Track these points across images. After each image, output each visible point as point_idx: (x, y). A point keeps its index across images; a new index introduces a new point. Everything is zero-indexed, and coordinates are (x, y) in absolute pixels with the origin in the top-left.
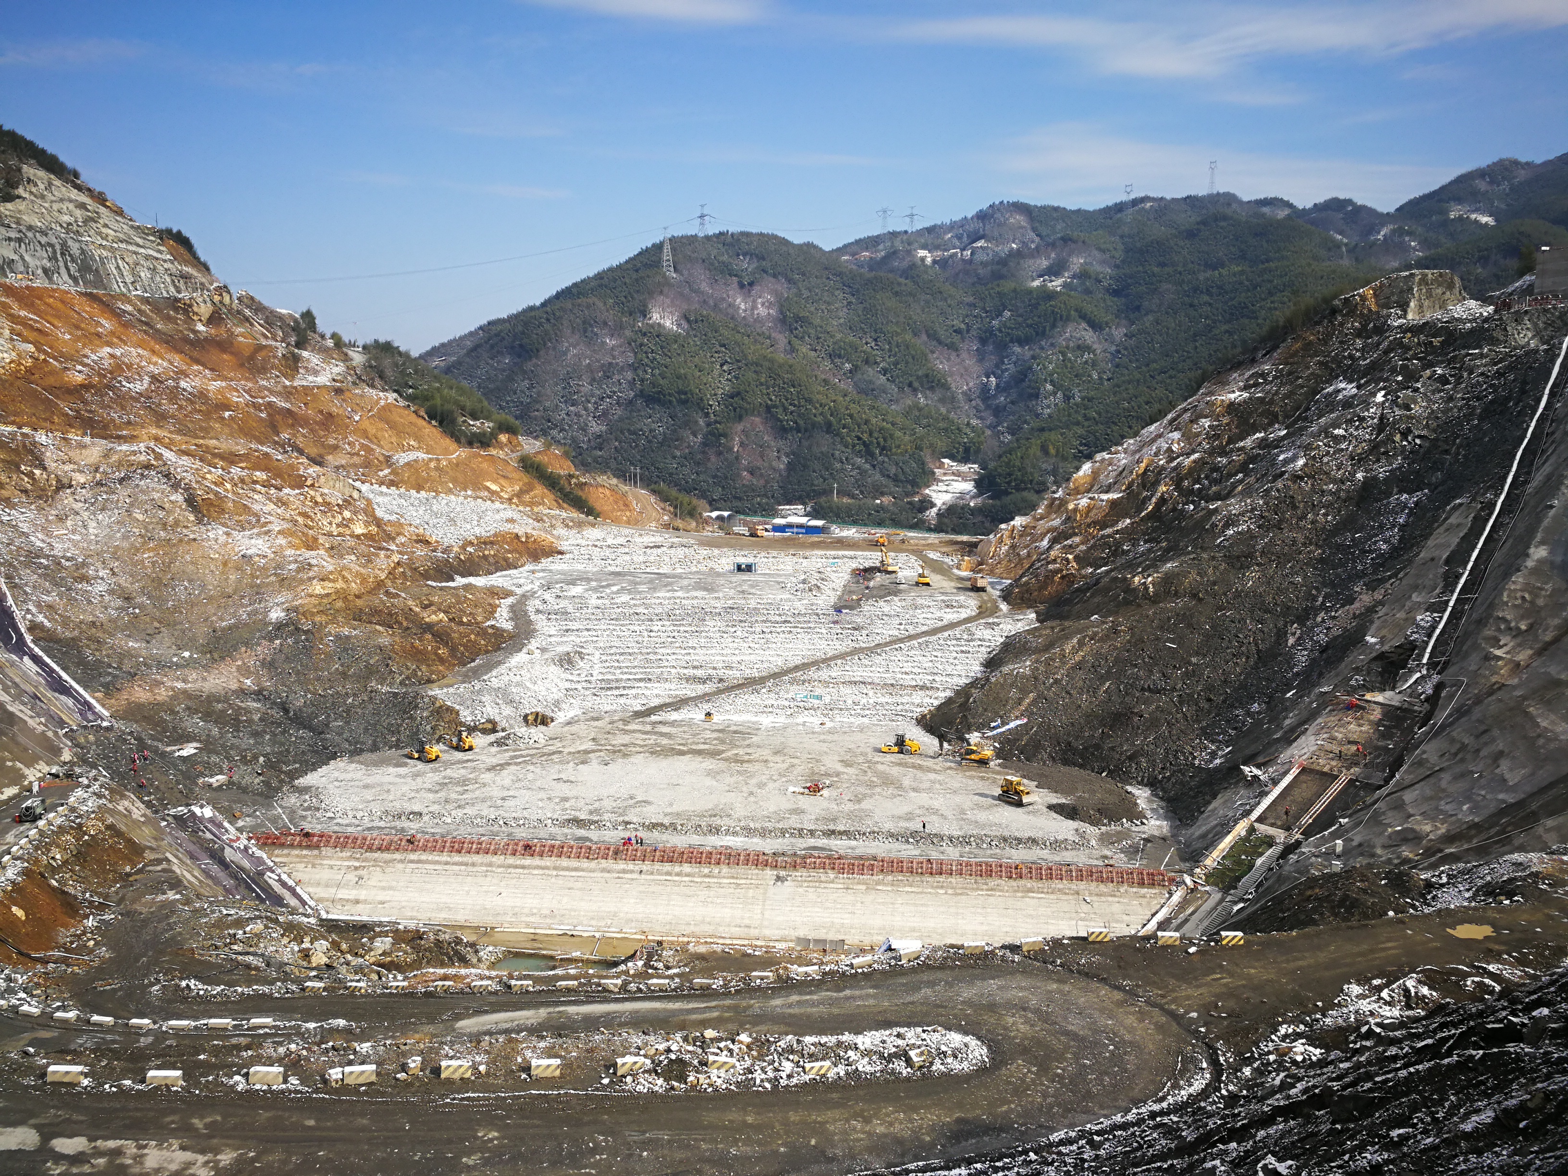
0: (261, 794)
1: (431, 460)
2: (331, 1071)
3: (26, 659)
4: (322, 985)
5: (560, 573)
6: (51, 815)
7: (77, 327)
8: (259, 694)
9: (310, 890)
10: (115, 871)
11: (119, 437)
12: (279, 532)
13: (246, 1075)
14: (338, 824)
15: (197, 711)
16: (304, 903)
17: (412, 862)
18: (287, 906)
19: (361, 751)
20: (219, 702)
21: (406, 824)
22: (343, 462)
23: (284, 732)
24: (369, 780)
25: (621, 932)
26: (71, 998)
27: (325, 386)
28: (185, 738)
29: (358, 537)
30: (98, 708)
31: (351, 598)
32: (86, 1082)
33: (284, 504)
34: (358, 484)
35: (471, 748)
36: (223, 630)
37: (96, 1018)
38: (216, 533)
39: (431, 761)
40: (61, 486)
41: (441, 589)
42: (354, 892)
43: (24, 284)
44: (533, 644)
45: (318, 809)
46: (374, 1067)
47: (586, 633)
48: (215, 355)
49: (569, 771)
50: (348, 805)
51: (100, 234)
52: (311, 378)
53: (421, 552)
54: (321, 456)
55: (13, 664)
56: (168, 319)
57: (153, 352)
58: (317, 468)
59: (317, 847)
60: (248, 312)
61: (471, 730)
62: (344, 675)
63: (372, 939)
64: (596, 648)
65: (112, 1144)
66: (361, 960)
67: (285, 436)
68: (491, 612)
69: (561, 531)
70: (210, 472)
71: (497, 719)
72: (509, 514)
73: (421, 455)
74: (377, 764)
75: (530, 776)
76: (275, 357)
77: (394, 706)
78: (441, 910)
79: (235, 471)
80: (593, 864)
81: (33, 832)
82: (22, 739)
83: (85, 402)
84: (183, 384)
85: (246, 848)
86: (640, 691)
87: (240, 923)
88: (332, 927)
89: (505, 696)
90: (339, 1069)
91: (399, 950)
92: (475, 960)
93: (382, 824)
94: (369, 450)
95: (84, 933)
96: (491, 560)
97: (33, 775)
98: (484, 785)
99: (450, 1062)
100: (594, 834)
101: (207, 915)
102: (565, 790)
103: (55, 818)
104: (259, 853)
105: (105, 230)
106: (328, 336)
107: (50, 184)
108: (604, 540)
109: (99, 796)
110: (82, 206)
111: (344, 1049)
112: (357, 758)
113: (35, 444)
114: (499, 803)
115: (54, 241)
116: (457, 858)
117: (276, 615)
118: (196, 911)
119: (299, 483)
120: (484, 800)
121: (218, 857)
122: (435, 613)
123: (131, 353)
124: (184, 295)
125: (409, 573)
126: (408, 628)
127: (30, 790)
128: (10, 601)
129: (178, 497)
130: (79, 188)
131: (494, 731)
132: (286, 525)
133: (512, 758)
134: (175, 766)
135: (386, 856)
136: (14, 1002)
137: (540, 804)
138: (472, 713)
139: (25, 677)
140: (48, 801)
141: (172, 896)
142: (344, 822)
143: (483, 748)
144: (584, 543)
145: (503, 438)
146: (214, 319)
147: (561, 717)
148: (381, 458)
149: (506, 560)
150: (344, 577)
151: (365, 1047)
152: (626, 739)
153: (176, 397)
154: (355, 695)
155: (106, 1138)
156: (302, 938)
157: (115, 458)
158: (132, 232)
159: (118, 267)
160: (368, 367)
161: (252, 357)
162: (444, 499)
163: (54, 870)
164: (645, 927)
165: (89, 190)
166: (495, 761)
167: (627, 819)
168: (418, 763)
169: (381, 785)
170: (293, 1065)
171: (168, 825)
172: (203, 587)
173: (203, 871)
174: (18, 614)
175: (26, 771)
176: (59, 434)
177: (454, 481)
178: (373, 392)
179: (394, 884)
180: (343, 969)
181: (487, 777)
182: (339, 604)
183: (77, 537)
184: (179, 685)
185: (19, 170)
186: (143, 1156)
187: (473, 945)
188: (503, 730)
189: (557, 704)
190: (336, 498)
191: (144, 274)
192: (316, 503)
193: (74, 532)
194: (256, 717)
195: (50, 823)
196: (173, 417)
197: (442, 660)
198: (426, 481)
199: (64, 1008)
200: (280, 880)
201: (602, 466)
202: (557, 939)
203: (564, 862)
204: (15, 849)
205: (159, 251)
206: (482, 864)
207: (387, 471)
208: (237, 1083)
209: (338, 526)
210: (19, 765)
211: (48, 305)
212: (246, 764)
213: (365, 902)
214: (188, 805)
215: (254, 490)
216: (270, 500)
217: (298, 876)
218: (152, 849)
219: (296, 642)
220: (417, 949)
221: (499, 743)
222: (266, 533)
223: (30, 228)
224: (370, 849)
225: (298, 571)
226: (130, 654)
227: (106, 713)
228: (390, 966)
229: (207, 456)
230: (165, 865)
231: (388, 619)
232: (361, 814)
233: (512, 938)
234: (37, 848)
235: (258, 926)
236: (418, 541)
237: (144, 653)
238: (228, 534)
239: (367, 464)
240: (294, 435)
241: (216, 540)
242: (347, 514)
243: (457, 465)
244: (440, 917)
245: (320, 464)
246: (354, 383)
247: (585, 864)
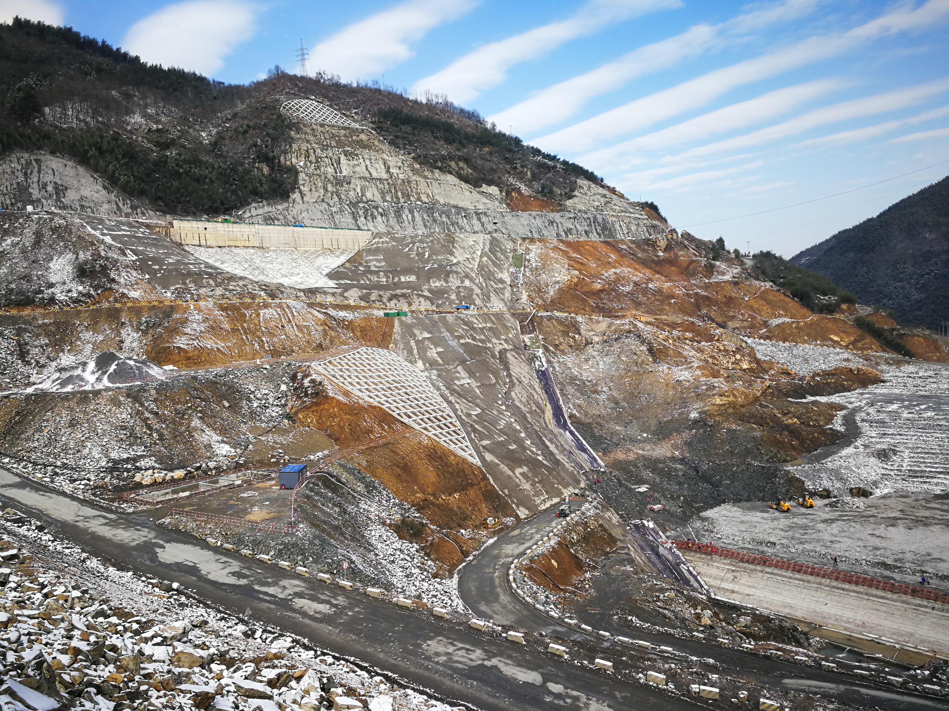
0: (681, 519)
1: (793, 322)
2: (693, 686)
3: (567, 432)
4: (702, 636)
5: (881, 394)
6: (573, 515)
7: (599, 260)
8: (682, 461)
9: (706, 579)
10: (602, 550)
11: (616, 317)
12: (697, 367)
13: (646, 675)
14: (723, 542)
15: (648, 467)
16: (702, 586)
17: (768, 573)
18: (691, 586)
19: (740, 501)
20: (660, 463)
21: (765, 549)
22: (738, 326)
23: (695, 484)
24: (745, 518)
25: (916, 648)
26: (575, 613)
27: (728, 281)
28: (641, 482)
29: (744, 370)
30: (599, 461)
31: (738, 407)
32: (566, 657)
33: (701, 351)
34: (745, 339)
35: (811, 506)
36: (665, 423)
37: (583, 626)
38: (663, 368)
39: (784, 511)
40: (588, 343)
41: (797, 403)
42: (731, 585)
43: (576, 240)
44: (859, 442)
45: (712, 532)
46: (717, 690)
47: (899, 437)
48: (667, 269)
49: (881, 530)
50: (730, 532)
51: (612, 209)
52: (720, 277)
53: (784, 380)
54: (725, 322)
55: (561, 434)
56: (644, 250)
57: (636, 269)
58: (722, 330)
59: (710, 554)
60: (686, 243)
61: (813, 494)
62: (732, 453)
63: (739, 616)
64: (907, 448)
65: (575, 693)
66: (731, 627)
67: (704, 311)
68: (830, 419)
69: (885, 367)
70: (661, 334)
71: (831, 489)
72: (846, 356)
73: (787, 320)
74: (750, 509)
75: (852, 530)
76: (700, 266)
77: (762, 474)
78: (786, 607)
79: (675, 332)
80: (895, 596)
81: (564, 523)
82: (562, 474)
83: (601, 299)
84: (650, 286)
85: (671, 548)
86: (940, 481)
87: (662, 590)
88: (716, 603)
89: (836, 474)
90: (697, 686)
91: (756, 626)
92: (806, 644)
93: (750, 546)
94: (754, 318)
95: (585, 580)
96: (832, 385)
97: (567, 493)
98: (819, 531)
99: (766, 701)
100: (897, 576)
101: (645, 582)
102: (878, 542)
103: (574, 517)
104: (678, 552)
105: (614, 207)
106: (732, 251)
107: (590, 187)
108: (917, 373)
109: (597, 508)
110: (604, 196)
111: (702, 675)
112: (738, 504)
113: (576, 322)
114: (829, 544)
115: (590, 216)
116: (797, 576)
117: (694, 415)
118: (640, 579)
119: (710, 338)
120: (818, 541)
121: (655, 550)
122: (791, 418)
123: (625, 270)
124: (653, 237)
125: (776, 393)
126: (773, 427)
127: (564, 500)
128: (561, 402)
129: (644, 348)
130: (603, 187)
131: (828, 496)
132: (701, 363)
133: (840, 516)
134: (636, 497)
135: (752, 567)
136: (548, 609)
137: (858, 549)
138: (814, 484)
139: (566, 441)
140: (572, 508)
141: (629, 568)
142: (727, 542)
143: (820, 508)
144: (901, 374)
145: (844, 306)
146: (668, 248)
147: (878, 493)
148: (761, 322)
149: (843, 385)
150: (734, 394)
151: (715, 677)
152: (927, 513)
153: (647, 293)
154: (738, 466)
155: (573, 689)
156: (697, 606)
157: (613, 328)
158: (628, 206)
159: (620, 226)
160: (755, 268)
161: (687, 268)
162: (801, 346)
163: (573, 544)
164: (935, 648)
165: (608, 187)
166: (827, 516)
167: (923, 569)
168: (776, 511)
169: (752, 522)
170: (671, 676)
171: (631, 529)
172: (655, 398)
173: (647, 557)
174: (564, 409)
175: (564, 491)
176: (587, 316)
177: (808, 335)
178: (757, 282)
179: (756, 585)
180: (719, 630)
181: (821, 526)
182: (731, 410)
183: (594, 370)
184: (640, 452)
185: (576, 182)
186: (589, 704)
187: (805, 634)
188: (835, 497)
189: (875, 483)
190: (732, 347)
191: (633, 228)
192: (720, 350)
193: (592, 367)
194: (680, 474)
195: (572, 519)
196: (644, 304)
197: (794, 448)
198: (790, 335)
199: (571, 618)
200: (688, 570)
201: (918, 322)
202: (867, 643)
203: (874, 592)
204: (555, 530)
205: (641, 215)
206: (814, 583)
207: (764, 330)
208: (640, 678)
209: (732, 363)
210: (560, 487)
211: (586, 250)
212: (673, 500)
213: (738, 593)
214: (641, 519)
215: (685, 343)
216: (693, 348)
217: (699, 570)
218: (620, 540)
219: (705, 432)
220: (767, 628)
221: (831, 505)
222: (690, 368)
223: (580, 211)
224: (742, 560)
225: (707, 390)
226: (616, 433)
227: (603, 464)
228: (749, 635)
229: (660, 325)
230: (626, 551)
231: (761, 421)
232: (737, 538)
233: (834, 635)
234: (565, 531)
235: (672, 594)
236: (782, 373)
237: (623, 433)
238: (669, 368)
239: (752, 327)
240: (710, 311)
241: (663, 372)
242: (738, 357)
243: (811, 325)
244: (785, 611)
245: (724, 327)
246: (746, 278)
247: (889, 595)
